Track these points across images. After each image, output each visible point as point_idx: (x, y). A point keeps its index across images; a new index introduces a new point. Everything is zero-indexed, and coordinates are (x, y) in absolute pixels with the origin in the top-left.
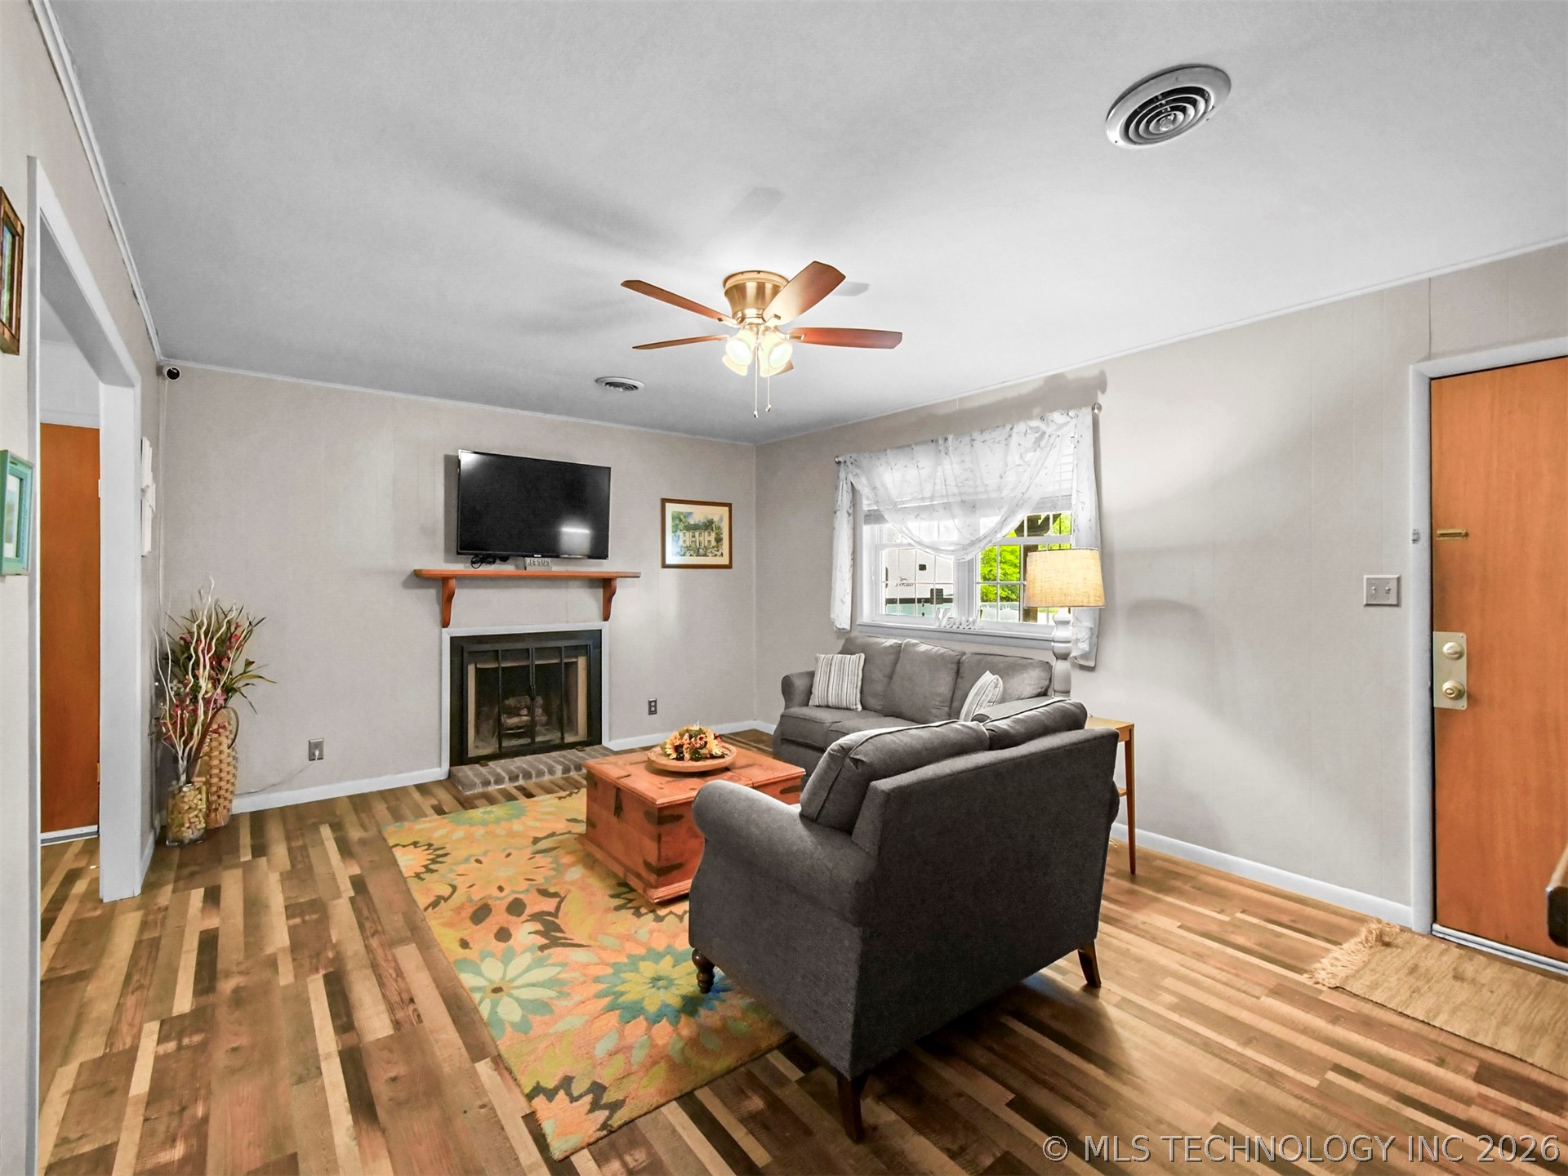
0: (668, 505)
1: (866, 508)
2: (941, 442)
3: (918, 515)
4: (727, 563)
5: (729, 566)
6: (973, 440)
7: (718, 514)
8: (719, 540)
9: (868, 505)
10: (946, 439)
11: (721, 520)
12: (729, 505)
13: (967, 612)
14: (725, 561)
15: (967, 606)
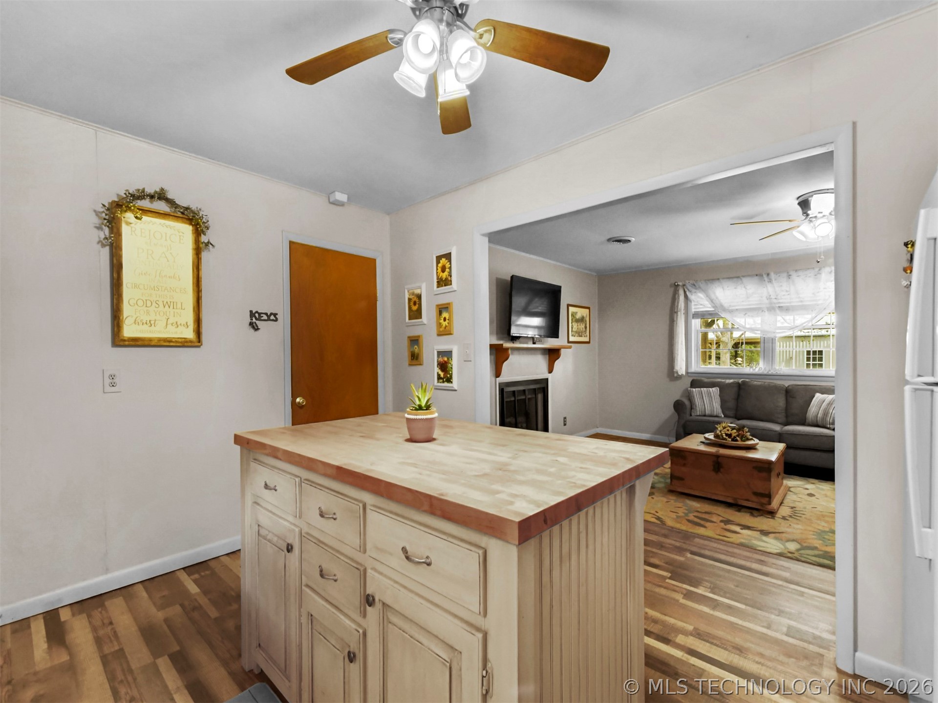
0: (570, 308)
1: (693, 310)
2: (765, 276)
3: (745, 314)
4: (588, 340)
5: (588, 343)
6: (790, 275)
7: (585, 312)
8: (586, 328)
9: (695, 308)
10: (768, 275)
11: (586, 316)
12: (589, 308)
13: (771, 363)
14: (587, 339)
15: (771, 360)
